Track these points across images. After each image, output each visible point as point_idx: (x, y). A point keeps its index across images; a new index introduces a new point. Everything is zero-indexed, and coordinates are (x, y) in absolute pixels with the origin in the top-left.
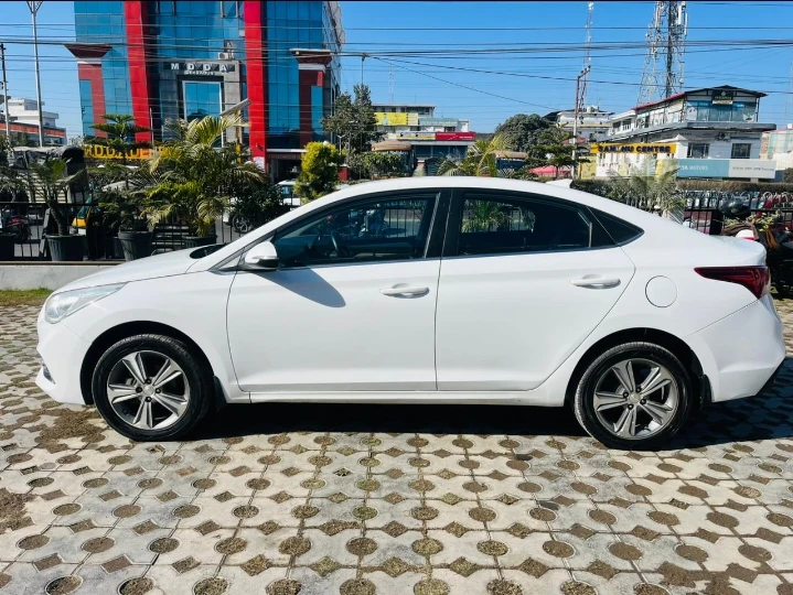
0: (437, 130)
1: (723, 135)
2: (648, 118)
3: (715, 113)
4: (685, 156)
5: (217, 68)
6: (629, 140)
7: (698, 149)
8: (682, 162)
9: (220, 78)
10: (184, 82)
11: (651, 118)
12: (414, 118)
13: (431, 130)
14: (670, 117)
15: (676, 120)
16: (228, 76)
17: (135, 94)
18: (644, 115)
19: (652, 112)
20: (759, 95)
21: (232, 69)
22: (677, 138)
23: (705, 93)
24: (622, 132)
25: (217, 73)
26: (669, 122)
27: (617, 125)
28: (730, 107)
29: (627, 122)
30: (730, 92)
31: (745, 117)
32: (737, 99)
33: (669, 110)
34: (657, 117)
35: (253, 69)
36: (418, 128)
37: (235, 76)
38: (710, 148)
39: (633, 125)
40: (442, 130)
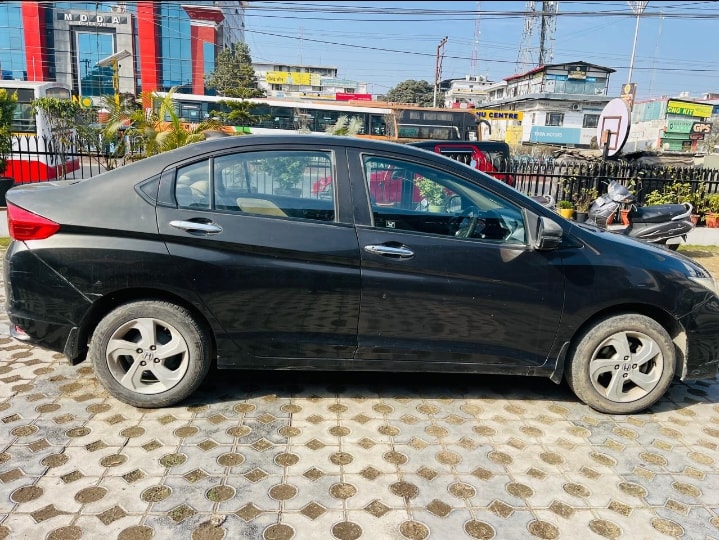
0: (338, 91)
1: (576, 107)
2: (516, 89)
3: (570, 86)
4: (543, 124)
5: (109, 21)
6: (501, 106)
7: (555, 119)
8: (541, 129)
9: (113, 30)
10: (77, 33)
11: (519, 89)
12: (317, 79)
13: (332, 90)
14: (533, 89)
15: (538, 92)
16: (120, 28)
17: (28, 43)
18: (513, 86)
19: (520, 84)
20: (609, 71)
21: (124, 21)
22: (536, 108)
23: (562, 68)
24: (496, 99)
25: (109, 25)
26: (533, 92)
27: (492, 93)
28: (584, 81)
29: (500, 91)
30: (584, 67)
31: (596, 90)
32: (589, 74)
33: (532, 82)
34: (523, 88)
35: (143, 23)
36: (320, 88)
37: (128, 28)
38: (565, 118)
39: (505, 94)
40: (342, 91)
